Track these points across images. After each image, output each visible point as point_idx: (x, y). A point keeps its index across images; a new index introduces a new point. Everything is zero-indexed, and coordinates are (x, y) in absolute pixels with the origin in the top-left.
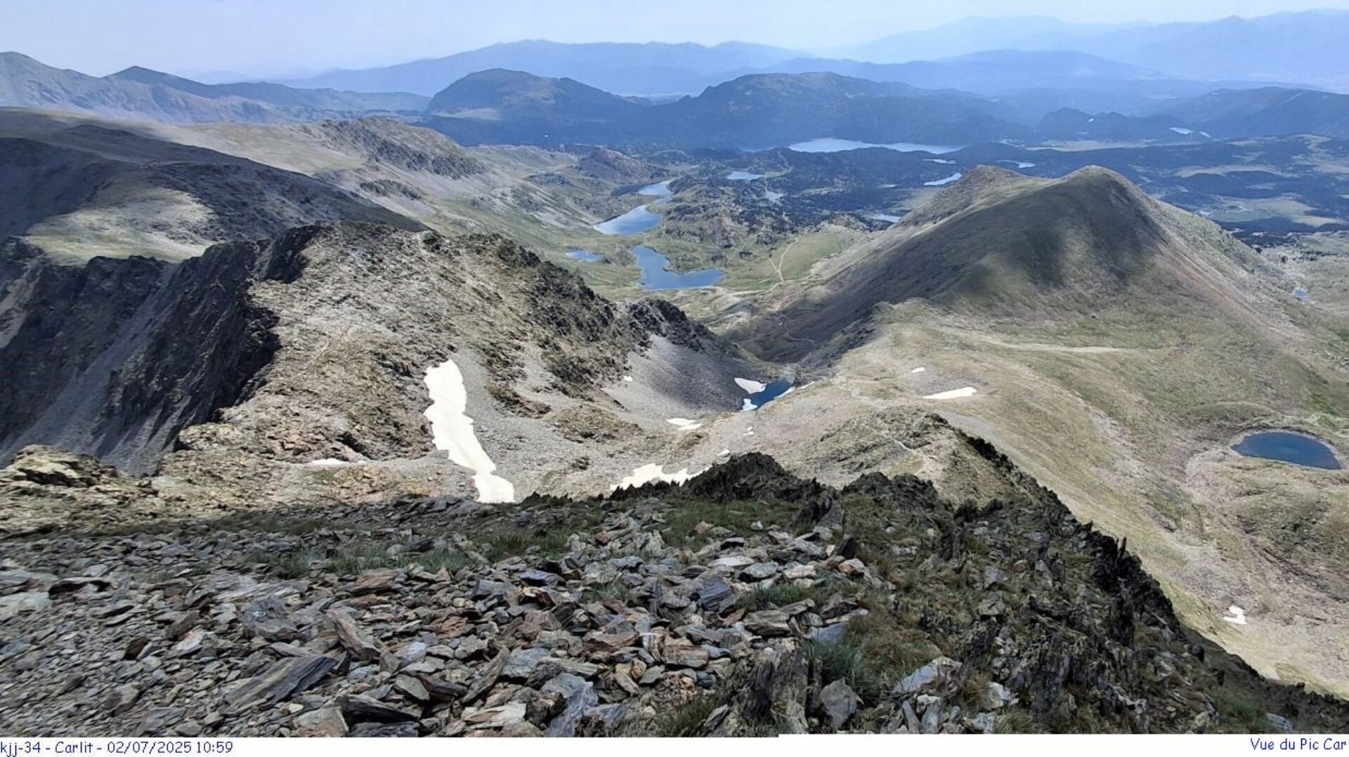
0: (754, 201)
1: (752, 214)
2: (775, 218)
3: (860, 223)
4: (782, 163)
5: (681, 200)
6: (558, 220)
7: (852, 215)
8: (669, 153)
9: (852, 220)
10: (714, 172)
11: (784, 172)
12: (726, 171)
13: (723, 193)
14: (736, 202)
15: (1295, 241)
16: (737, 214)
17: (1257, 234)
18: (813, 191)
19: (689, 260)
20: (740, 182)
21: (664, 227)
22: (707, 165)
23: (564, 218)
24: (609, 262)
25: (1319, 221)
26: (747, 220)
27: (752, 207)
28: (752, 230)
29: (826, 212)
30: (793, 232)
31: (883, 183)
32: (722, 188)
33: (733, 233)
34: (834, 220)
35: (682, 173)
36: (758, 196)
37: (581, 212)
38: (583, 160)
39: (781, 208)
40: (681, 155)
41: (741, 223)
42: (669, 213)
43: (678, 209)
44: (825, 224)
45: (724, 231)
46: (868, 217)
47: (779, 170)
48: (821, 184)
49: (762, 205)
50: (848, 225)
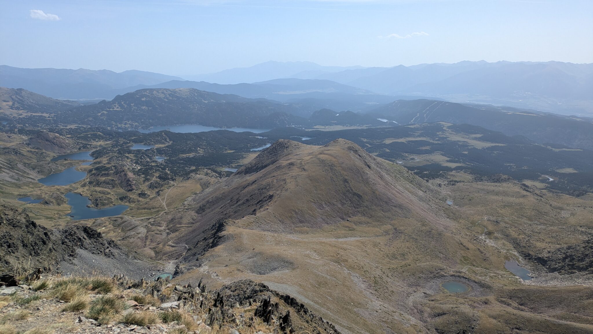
0: (147, 162)
1: (147, 170)
2: (162, 172)
3: (214, 173)
4: (166, 140)
5: (99, 163)
6: (12, 177)
7: (209, 169)
8: (91, 134)
9: (209, 171)
10: (121, 145)
11: (167, 144)
12: (129, 145)
13: (128, 158)
14: (136, 163)
15: (443, 176)
16: (137, 170)
17: (425, 172)
18: (184, 156)
19: (105, 200)
20: (139, 151)
21: (88, 180)
22: (117, 141)
23: (16, 177)
24: (47, 203)
25: (453, 165)
26: (143, 174)
27: (147, 166)
28: (146, 180)
29: (194, 168)
30: (173, 180)
31: (226, 150)
32: (127, 155)
33: (134, 182)
34: (199, 172)
35: (100, 146)
36: (150, 159)
37: (29, 172)
38: (31, 139)
39: (165, 166)
40: (99, 135)
41: (140, 175)
42: (91, 171)
43: (97, 169)
44: (193, 174)
45: (129, 180)
46: (219, 169)
47: (163, 143)
48: (190, 151)
49: (153, 164)
50: (207, 174)
